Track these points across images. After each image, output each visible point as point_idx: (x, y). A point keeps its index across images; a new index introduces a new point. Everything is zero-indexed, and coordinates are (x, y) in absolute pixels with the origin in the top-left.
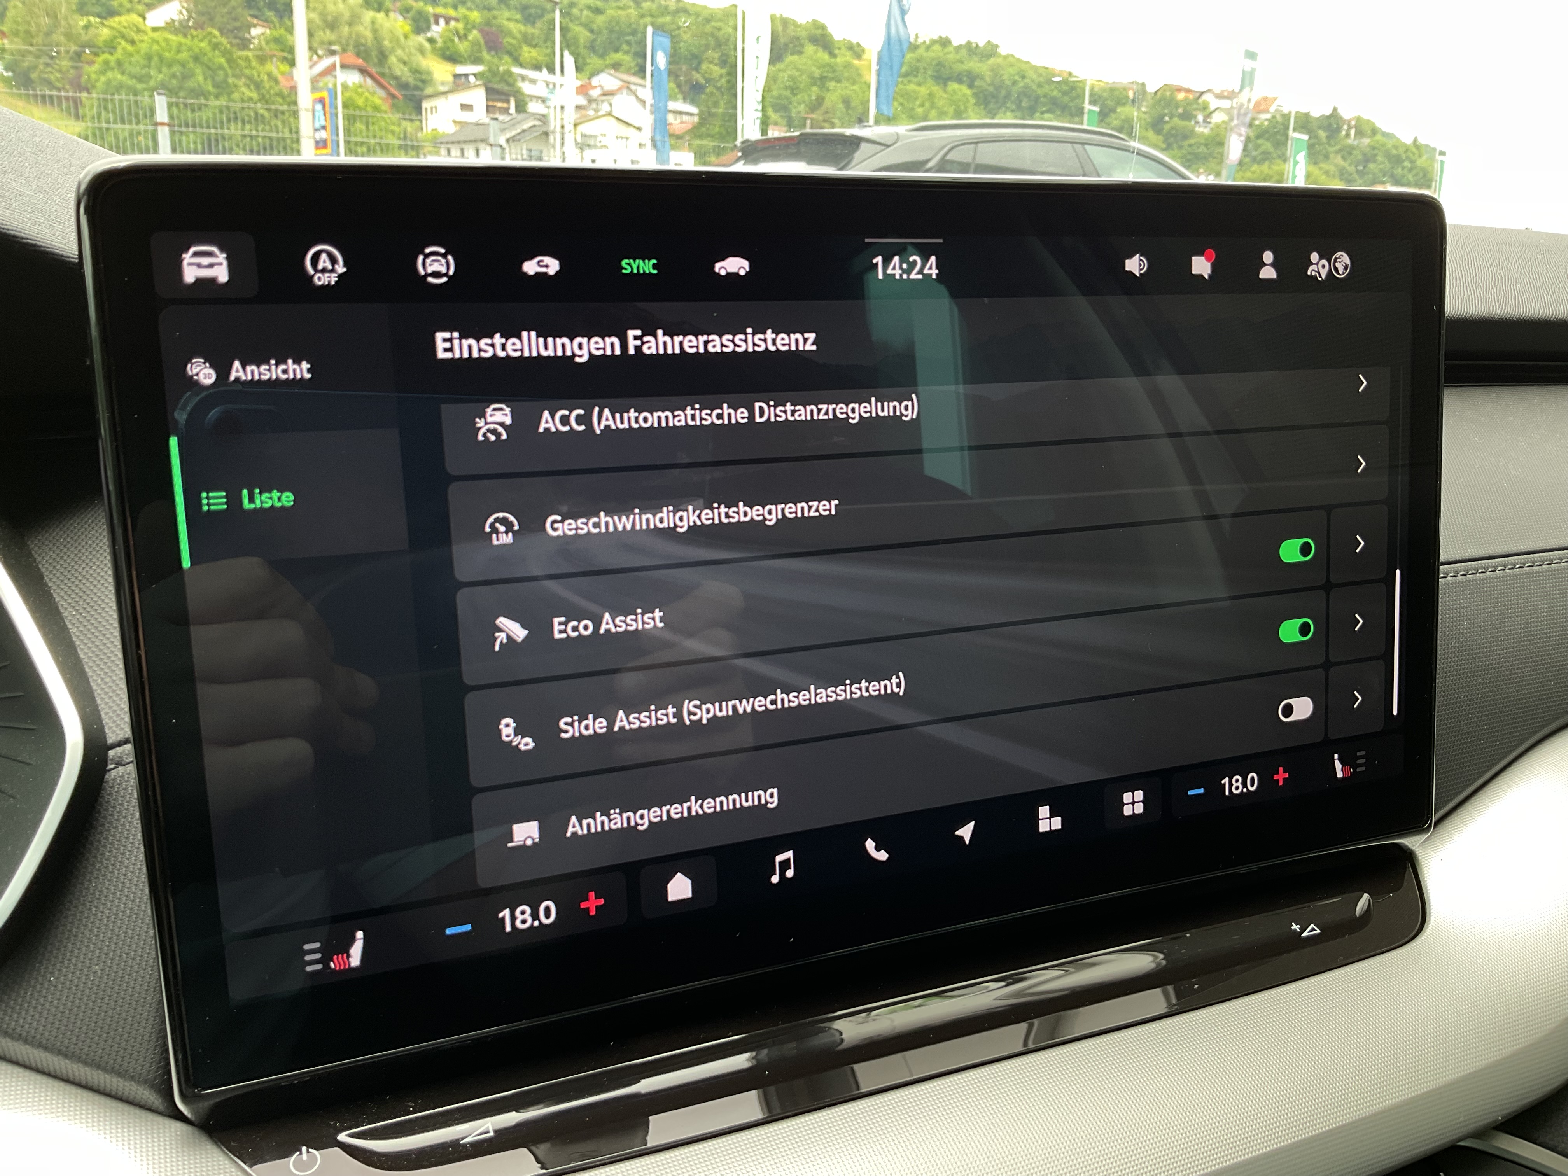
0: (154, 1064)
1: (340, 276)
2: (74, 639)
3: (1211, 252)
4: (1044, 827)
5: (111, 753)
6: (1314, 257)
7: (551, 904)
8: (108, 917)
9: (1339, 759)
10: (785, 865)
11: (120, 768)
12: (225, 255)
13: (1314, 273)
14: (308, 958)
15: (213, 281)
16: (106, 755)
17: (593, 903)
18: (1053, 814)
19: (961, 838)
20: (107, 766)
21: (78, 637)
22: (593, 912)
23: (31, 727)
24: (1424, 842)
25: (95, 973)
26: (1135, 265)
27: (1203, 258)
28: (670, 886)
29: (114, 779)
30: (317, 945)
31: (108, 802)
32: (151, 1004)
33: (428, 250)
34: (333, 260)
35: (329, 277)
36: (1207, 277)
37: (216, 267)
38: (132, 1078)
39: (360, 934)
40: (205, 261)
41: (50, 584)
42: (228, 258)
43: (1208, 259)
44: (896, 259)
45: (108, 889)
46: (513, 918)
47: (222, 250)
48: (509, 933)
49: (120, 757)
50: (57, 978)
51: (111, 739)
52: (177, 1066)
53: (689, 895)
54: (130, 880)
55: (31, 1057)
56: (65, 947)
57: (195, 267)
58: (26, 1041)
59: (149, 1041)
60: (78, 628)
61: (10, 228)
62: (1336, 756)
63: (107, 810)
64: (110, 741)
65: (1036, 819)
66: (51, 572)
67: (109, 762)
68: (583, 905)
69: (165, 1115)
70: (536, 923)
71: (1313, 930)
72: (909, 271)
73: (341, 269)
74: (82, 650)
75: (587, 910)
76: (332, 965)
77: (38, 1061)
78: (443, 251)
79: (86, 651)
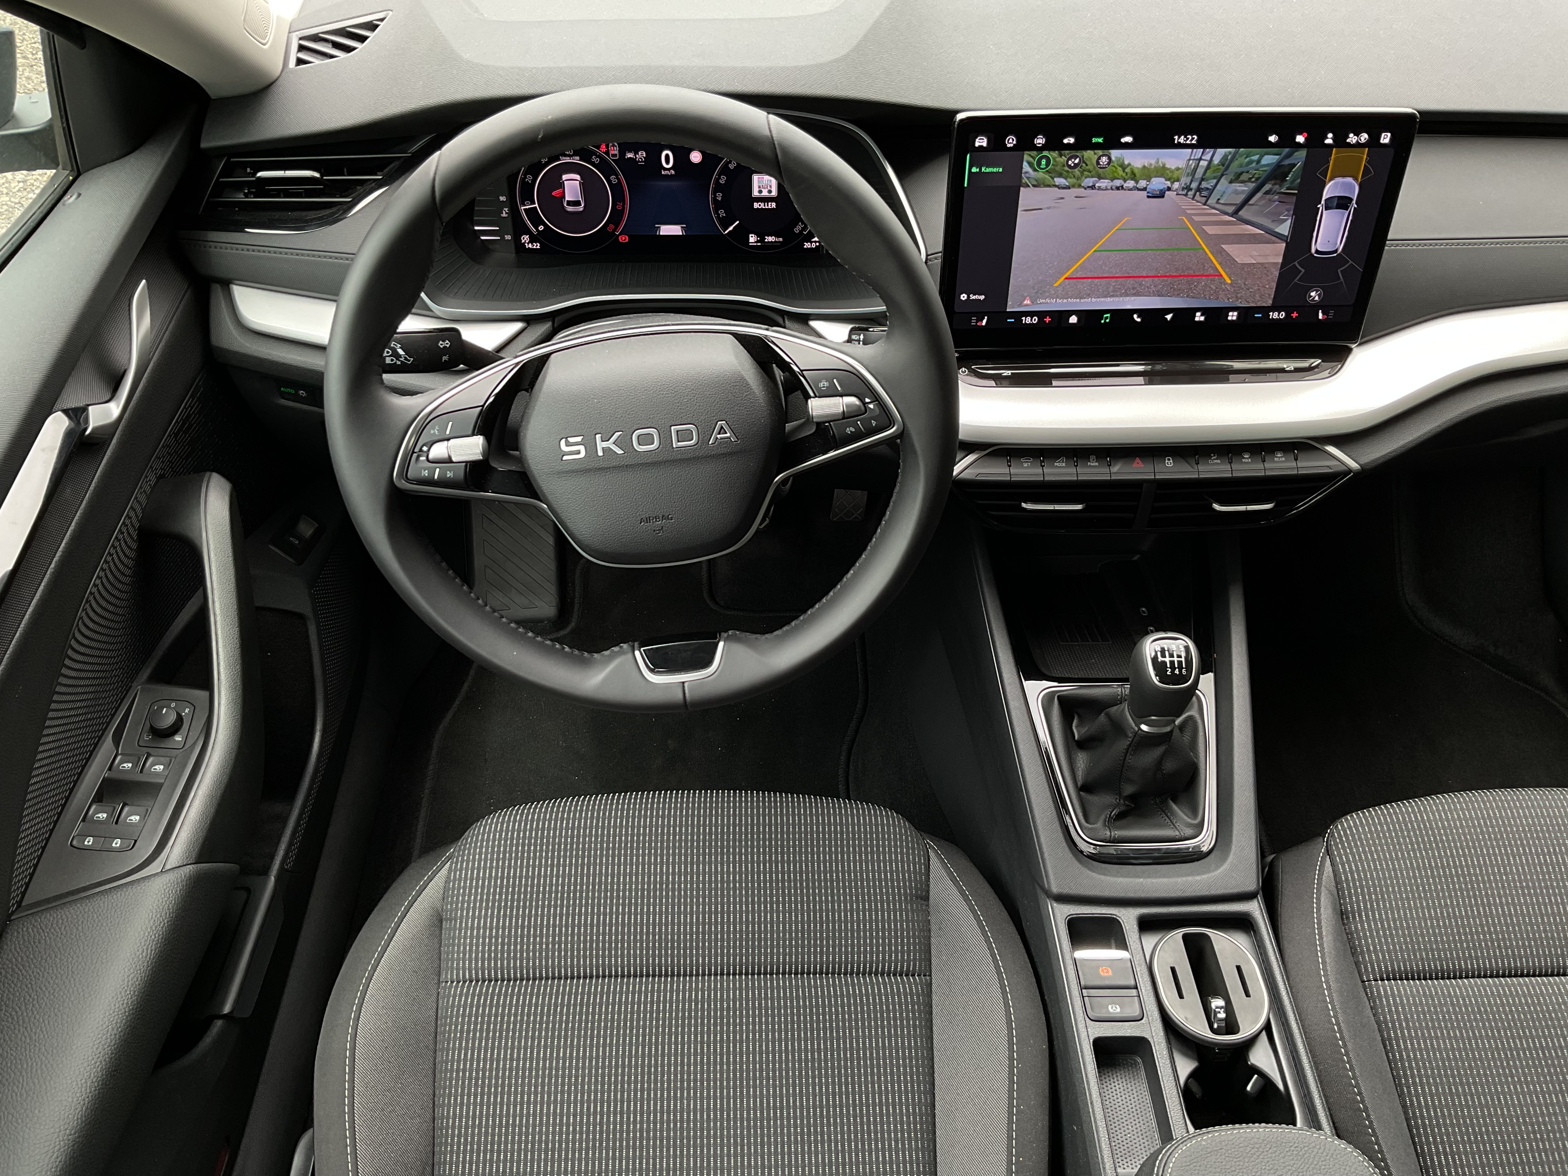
1: (1014, 144)
3: (1305, 134)
4: (1197, 319)
6: (1351, 136)
7: (1036, 318)
9: (1321, 313)
10: (1107, 318)
12: (986, 139)
13: (1350, 141)
14: (972, 321)
15: (982, 146)
16: (928, 257)
17: (1048, 320)
18: (1202, 315)
19: (1166, 319)
22: (1047, 322)
24: (1359, 346)
26: (1273, 138)
27: (1301, 136)
28: (1070, 319)
33: (1039, 137)
34: (1013, 140)
35: (1011, 145)
36: (1302, 143)
37: (984, 142)
40: (981, 140)
43: (1304, 136)
44: (1183, 137)
47: (986, 137)
49: (932, 258)
53: (1076, 322)
57: (979, 142)
65: (1195, 316)
68: (1045, 320)
70: (1032, 322)
71: (1291, 368)
72: (1186, 141)
73: (1015, 142)
78: (1042, 136)
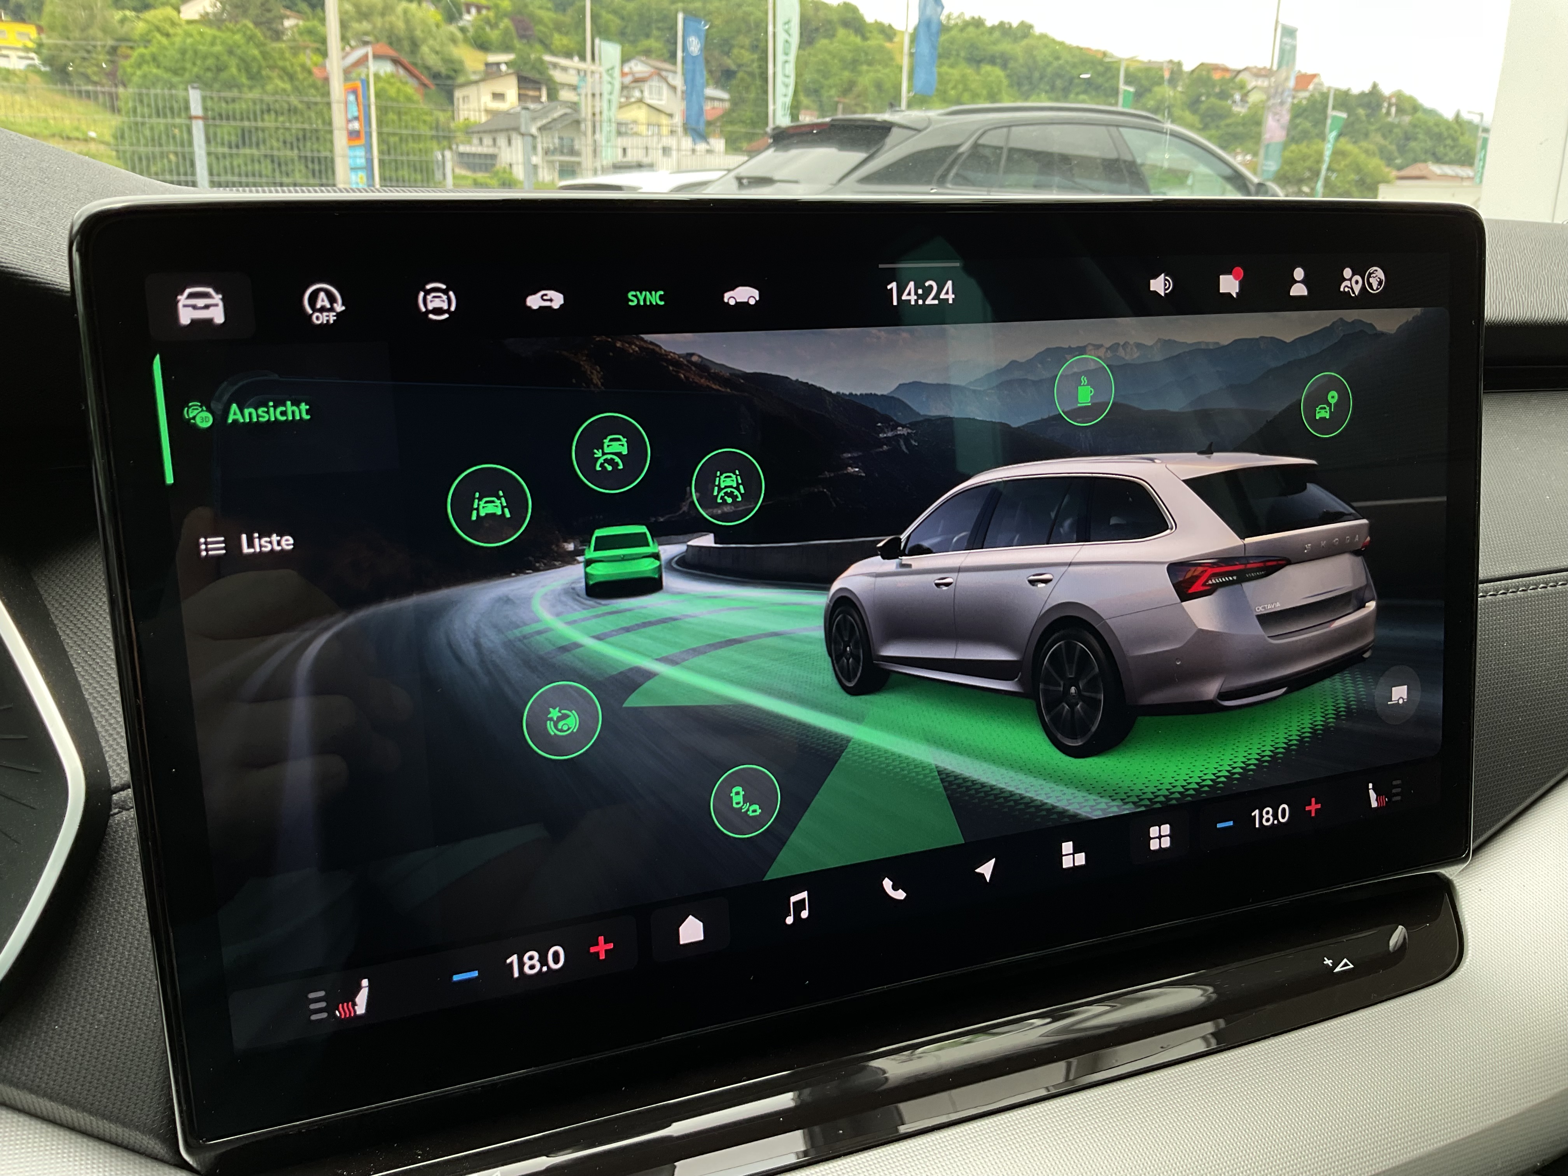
0: (159, 1114)
1: (339, 315)
2: (80, 679)
3: (1239, 270)
4: (1067, 863)
5: (115, 797)
6: (1347, 272)
7: (559, 949)
8: (112, 965)
9: (1374, 789)
10: (800, 905)
11: (124, 813)
12: (220, 296)
13: (1346, 290)
14: (313, 1006)
15: (209, 322)
16: (110, 799)
17: (602, 948)
18: (1076, 850)
19: (982, 876)
20: (110, 810)
21: (83, 676)
22: (602, 957)
23: (35, 770)
24: (1463, 870)
25: (99, 1021)
26: (1159, 285)
27: (1231, 277)
28: (681, 928)
29: (118, 824)
30: (322, 994)
31: (112, 847)
32: (156, 1053)
33: (429, 287)
34: (332, 299)
35: (327, 316)
36: (1235, 296)
37: (212, 308)
38: (137, 1128)
39: (365, 982)
40: (201, 302)
41: (56, 622)
42: (223, 299)
43: (1236, 278)
44: (911, 285)
45: (111, 935)
46: (521, 964)
47: (217, 292)
48: (517, 979)
49: (123, 801)
50: (61, 1027)
51: (115, 782)
52: (181, 1117)
53: (701, 937)
54: (135, 927)
55: (37, 1106)
56: (69, 995)
57: (190, 309)
58: (31, 1091)
59: (154, 1091)
60: (83, 667)
61: (9, 265)
62: (1371, 786)
63: (110, 855)
64: (114, 785)
65: (1059, 855)
66: (56, 608)
67: (113, 806)
68: (593, 950)
69: (171, 1164)
70: (545, 969)
71: (1346, 965)
72: (924, 297)
73: (339, 307)
74: (87, 690)
75: (597, 954)
76: (337, 1013)
77: (44, 1109)
78: (444, 287)
79: (90, 691)
